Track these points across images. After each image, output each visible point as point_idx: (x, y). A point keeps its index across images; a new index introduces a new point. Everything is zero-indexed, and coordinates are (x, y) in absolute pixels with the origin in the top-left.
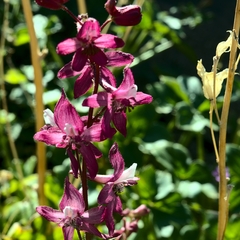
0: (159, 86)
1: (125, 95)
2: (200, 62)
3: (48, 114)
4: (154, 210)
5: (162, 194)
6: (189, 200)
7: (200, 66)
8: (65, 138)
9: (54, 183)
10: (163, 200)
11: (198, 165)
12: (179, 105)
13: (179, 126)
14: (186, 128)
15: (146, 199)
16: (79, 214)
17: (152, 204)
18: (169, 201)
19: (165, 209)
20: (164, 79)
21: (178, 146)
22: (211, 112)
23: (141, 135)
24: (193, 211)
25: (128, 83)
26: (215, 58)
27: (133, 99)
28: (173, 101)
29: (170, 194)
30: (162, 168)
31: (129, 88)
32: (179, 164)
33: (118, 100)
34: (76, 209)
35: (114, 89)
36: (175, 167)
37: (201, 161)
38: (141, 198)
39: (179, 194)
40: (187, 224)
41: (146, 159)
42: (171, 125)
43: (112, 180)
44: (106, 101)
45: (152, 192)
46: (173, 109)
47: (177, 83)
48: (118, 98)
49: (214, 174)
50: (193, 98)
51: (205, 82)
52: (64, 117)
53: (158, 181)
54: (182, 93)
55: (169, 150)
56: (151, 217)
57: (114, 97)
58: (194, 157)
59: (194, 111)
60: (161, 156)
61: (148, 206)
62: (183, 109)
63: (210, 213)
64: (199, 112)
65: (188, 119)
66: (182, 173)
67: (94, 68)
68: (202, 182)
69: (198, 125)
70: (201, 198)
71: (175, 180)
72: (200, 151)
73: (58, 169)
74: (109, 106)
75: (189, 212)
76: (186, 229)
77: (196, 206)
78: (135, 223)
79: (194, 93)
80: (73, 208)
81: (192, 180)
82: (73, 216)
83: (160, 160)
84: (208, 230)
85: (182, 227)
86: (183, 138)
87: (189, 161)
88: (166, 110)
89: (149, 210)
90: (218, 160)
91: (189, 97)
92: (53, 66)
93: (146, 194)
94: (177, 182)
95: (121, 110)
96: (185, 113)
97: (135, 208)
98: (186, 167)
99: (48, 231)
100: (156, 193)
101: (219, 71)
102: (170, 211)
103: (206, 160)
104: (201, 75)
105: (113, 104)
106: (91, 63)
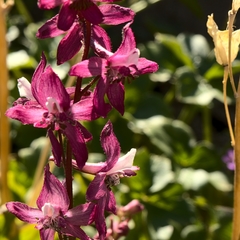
0: (153, 47)
1: (124, 62)
2: (211, 18)
3: (23, 84)
4: (148, 206)
5: (159, 184)
6: (192, 193)
7: (211, 23)
8: (46, 115)
9: (19, 171)
10: (160, 193)
11: (205, 148)
12: (180, 72)
13: (180, 98)
14: (189, 100)
15: (138, 192)
16: (61, 213)
17: (145, 198)
18: (168, 194)
19: (162, 205)
20: (161, 38)
21: (178, 124)
22: (224, 82)
23: (131, 109)
24: (199, 208)
25: (128, 45)
26: (230, 12)
27: (134, 66)
28: (172, 66)
29: (169, 186)
30: (159, 152)
31: (129, 53)
32: (179, 147)
33: (115, 68)
34: (58, 206)
35: (110, 54)
36: (175, 150)
37: (207, 143)
38: (132, 190)
39: (181, 186)
40: (190, 224)
41: (137, 139)
42: (169, 97)
43: (104, 170)
44: (100, 69)
45: (146, 183)
46: (173, 76)
47: (177, 42)
48: (114, 65)
49: (225, 160)
50: (198, 62)
51: (218, 43)
52: (45, 88)
53: (154, 168)
54: (184, 55)
55: (167, 129)
56: (144, 214)
57: (109, 63)
58: (199, 138)
59: (199, 78)
60: (158, 136)
61: (141, 201)
62: (185, 76)
63: (221, 210)
64: (205, 80)
65: (192, 89)
66: (184, 159)
67: (84, 26)
68: (209, 170)
69: (205, 96)
70: (208, 190)
71: (176, 167)
72: (207, 130)
73: (25, 153)
74: (104, 76)
75: (193, 209)
76: (188, 230)
77: (201, 201)
78: (125, 223)
79: (199, 55)
80: (54, 205)
81: (196, 167)
82: (54, 215)
83: (155, 141)
84: (218, 232)
85: (183, 227)
86: (185, 113)
87: (193, 143)
88: (163, 77)
89: (142, 207)
90: (233, 142)
91: (193, 61)
92: (17, 20)
93: (137, 186)
94: (178, 170)
95: (118, 81)
96: (187, 81)
97: (124, 204)
98: (189, 151)
99: (13, 233)
100: (151, 184)
101: (235, 29)
102: (169, 207)
103: (214, 141)
104: (212, 34)
105: (108, 73)
106: (81, 19)
